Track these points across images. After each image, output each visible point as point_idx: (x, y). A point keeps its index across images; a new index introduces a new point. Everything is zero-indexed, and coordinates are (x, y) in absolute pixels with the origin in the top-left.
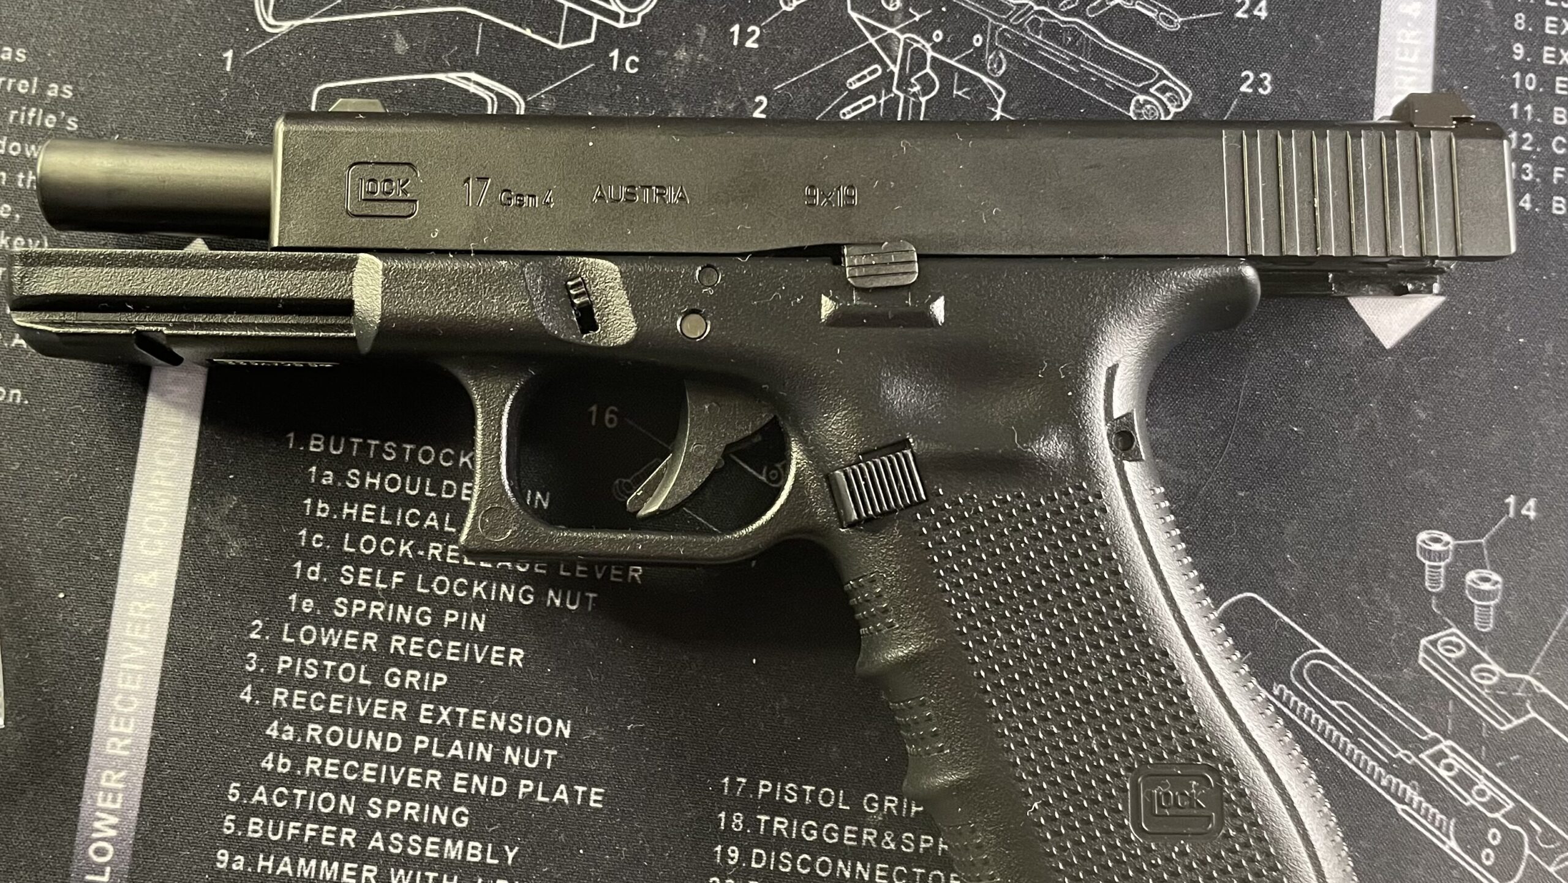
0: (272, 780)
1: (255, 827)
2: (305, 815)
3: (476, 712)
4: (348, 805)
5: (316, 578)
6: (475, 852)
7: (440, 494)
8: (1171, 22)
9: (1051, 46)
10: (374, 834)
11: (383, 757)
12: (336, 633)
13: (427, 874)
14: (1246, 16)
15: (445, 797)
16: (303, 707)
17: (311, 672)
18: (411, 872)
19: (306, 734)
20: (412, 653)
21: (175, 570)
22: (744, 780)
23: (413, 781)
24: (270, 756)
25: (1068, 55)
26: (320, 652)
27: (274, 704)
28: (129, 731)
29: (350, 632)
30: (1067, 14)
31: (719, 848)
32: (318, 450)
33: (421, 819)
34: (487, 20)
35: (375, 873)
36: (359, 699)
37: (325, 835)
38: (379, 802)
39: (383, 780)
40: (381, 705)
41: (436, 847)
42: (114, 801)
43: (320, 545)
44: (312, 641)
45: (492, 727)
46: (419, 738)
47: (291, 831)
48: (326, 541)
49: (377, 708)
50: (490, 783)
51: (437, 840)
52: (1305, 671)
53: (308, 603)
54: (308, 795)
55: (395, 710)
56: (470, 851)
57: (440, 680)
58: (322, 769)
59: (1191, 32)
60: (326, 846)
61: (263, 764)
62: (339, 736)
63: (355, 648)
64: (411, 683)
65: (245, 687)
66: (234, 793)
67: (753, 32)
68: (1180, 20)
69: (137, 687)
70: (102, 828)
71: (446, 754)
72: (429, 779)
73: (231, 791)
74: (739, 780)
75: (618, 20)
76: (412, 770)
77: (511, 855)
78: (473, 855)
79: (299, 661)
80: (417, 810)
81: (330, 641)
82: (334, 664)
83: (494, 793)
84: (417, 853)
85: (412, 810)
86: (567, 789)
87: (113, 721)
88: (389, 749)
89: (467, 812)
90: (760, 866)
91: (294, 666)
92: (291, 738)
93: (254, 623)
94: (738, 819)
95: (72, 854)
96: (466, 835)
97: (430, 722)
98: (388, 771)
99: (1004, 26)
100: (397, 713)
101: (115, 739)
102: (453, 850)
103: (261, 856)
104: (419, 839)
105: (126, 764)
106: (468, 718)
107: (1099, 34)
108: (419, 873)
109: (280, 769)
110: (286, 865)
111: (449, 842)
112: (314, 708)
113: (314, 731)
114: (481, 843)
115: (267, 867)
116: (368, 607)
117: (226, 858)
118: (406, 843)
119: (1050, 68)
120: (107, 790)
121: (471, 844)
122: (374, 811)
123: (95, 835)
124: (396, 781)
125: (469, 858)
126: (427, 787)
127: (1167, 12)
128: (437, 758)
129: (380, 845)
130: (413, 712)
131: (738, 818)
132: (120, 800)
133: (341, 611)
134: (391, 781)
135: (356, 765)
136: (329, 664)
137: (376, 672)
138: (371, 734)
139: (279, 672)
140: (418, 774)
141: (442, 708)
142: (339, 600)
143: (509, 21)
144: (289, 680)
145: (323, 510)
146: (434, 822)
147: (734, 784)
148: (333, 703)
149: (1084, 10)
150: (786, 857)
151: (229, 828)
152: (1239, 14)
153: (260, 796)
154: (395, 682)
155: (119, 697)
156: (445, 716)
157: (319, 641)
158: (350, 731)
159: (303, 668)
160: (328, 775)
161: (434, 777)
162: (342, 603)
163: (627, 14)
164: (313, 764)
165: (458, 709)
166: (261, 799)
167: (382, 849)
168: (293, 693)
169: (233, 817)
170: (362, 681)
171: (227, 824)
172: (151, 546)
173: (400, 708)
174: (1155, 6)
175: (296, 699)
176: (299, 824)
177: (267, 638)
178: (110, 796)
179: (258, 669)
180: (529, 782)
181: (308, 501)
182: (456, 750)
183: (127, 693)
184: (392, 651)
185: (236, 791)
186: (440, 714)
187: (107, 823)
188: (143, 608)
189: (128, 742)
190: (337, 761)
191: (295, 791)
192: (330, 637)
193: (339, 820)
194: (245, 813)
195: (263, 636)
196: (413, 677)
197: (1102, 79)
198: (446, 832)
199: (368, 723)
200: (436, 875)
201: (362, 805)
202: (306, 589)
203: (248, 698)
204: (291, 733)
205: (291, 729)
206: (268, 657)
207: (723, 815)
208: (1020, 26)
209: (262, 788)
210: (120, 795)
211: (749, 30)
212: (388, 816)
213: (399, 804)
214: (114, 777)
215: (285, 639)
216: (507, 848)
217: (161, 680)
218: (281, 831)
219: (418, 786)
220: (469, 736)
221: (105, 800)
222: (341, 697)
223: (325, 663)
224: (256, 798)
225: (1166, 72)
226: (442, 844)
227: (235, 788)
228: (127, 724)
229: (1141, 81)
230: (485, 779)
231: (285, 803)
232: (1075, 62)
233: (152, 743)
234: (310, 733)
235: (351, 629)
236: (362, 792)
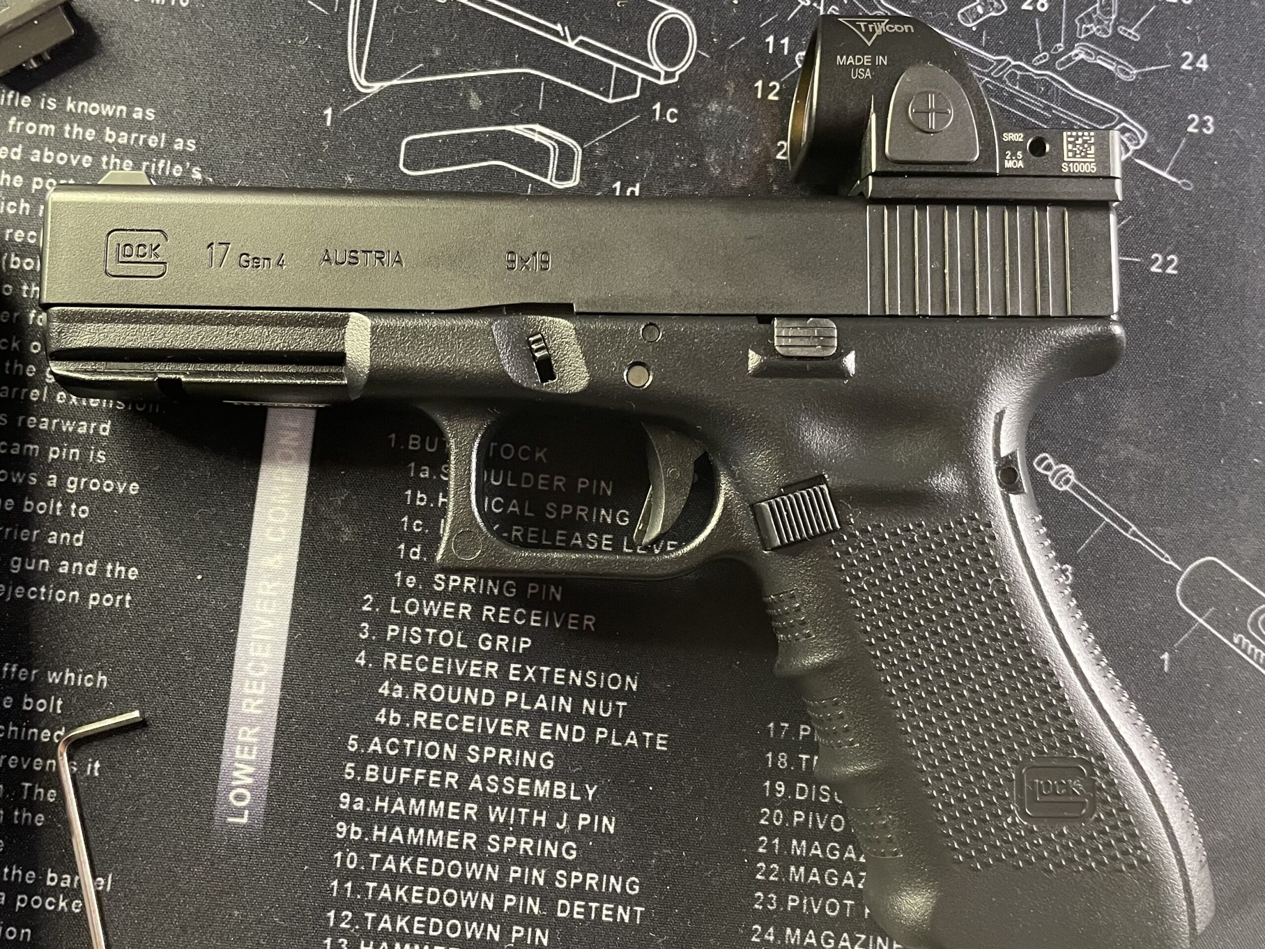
0: (384, 732)
1: (372, 773)
2: (414, 762)
3: (557, 670)
4: (450, 752)
5: (417, 557)
6: (560, 790)
7: (519, 483)
8: (1127, 74)
9: (1026, 95)
10: (473, 777)
11: (478, 710)
12: (436, 605)
13: (520, 810)
14: (1190, 68)
15: (533, 743)
16: (410, 669)
17: (416, 639)
18: (506, 809)
19: (413, 692)
20: (501, 621)
21: (297, 554)
22: (786, 725)
23: (505, 730)
24: (383, 711)
25: (1041, 103)
26: (424, 621)
27: (385, 666)
28: (261, 692)
29: (447, 603)
30: (1039, 68)
31: (767, 784)
32: (416, 448)
33: (513, 764)
34: (547, 80)
35: (475, 810)
36: (457, 661)
37: (432, 779)
38: (477, 748)
39: (479, 730)
40: (476, 665)
41: (527, 787)
42: (250, 753)
43: (419, 530)
44: (415, 612)
45: (570, 682)
46: (509, 693)
47: (403, 776)
48: (424, 526)
49: (473, 668)
50: (571, 731)
51: (528, 780)
52: (1259, 623)
53: (411, 579)
54: (417, 744)
55: (488, 669)
56: (556, 790)
57: (525, 643)
58: (427, 721)
59: (1142, 83)
60: (433, 788)
61: (377, 719)
62: (440, 693)
63: (452, 617)
64: (501, 646)
65: (360, 652)
66: (353, 744)
67: (774, 87)
68: (1135, 72)
69: (267, 655)
70: (241, 777)
71: (533, 706)
72: (519, 728)
73: (351, 742)
74: (782, 724)
75: (659, 78)
76: (504, 721)
77: (591, 793)
78: (558, 793)
79: (405, 629)
80: (510, 755)
81: (431, 612)
82: (435, 631)
83: (575, 740)
84: (511, 792)
85: (505, 754)
86: (637, 734)
87: (247, 684)
88: (484, 703)
89: (552, 756)
90: (802, 798)
91: (401, 633)
92: (400, 695)
93: (365, 598)
94: (783, 759)
95: (215, 799)
96: (551, 776)
97: (518, 679)
98: (484, 721)
99: (987, 79)
100: (490, 672)
101: (250, 700)
102: (542, 789)
103: (378, 798)
104: (512, 780)
105: (259, 719)
106: (550, 674)
107: (1067, 84)
108: (513, 809)
109: (391, 723)
110: (399, 805)
111: (538, 782)
112: (419, 669)
113: (419, 689)
114: (565, 782)
115: (383, 807)
116: (463, 582)
117: (348, 800)
118: (501, 784)
119: (1027, 114)
120: (243, 744)
121: (557, 783)
122: (473, 757)
123: (234, 783)
124: (491, 731)
125: (555, 796)
126: (517, 735)
127: (1125, 65)
128: (526, 711)
129: (479, 785)
130: (503, 671)
131: (783, 757)
132: (255, 752)
133: (439, 585)
134: (487, 730)
135: (456, 717)
136: (431, 631)
137: (470, 638)
138: (468, 691)
139: (388, 639)
140: (509, 724)
141: (528, 668)
142: (438, 576)
143: (567, 80)
144: (397, 645)
145: (422, 500)
146: (524, 765)
147: (778, 729)
148: (435, 665)
149: (1054, 64)
150: (825, 790)
151: (349, 774)
152: (1184, 67)
153: (375, 746)
154: (487, 646)
155: (250, 664)
156: (530, 674)
157: (421, 611)
158: (451, 688)
159: (409, 635)
160: (432, 727)
161: (523, 726)
162: (440, 579)
163: (666, 72)
164: (420, 717)
165: (541, 668)
166: (376, 748)
167: (481, 789)
168: (401, 657)
169: (353, 765)
170: (459, 645)
171: (347, 770)
172: (276, 534)
173: (492, 667)
174: (1113, 60)
175: (403, 662)
176: (409, 770)
177: (377, 610)
178: (246, 749)
179: (370, 636)
180: (604, 730)
181: (409, 492)
182: (541, 703)
183: (258, 660)
184: (484, 619)
185: (355, 742)
186: (527, 672)
187: (244, 772)
188: (269, 587)
189: (260, 702)
190: (440, 715)
191: (405, 741)
192: (430, 608)
193: (443, 765)
194: (362, 760)
195: (374, 609)
196: (502, 641)
197: (1071, 122)
198: (535, 773)
199: (465, 681)
200: (528, 810)
201: (462, 751)
202: (409, 567)
203: (363, 662)
204: (400, 692)
205: (400, 688)
206: (379, 626)
207: (770, 755)
208: (1000, 79)
209: (376, 739)
210: (255, 748)
211: (771, 84)
212: (485, 761)
213: (494, 750)
214: (250, 732)
215: (393, 611)
216: (587, 786)
217: (287, 648)
218: (394, 776)
219: (510, 734)
220: (552, 691)
221: (242, 752)
222: (442, 659)
223: (427, 630)
224: (372, 748)
225: (1125, 116)
226: (532, 784)
227: (353, 739)
228: (259, 686)
229: (1104, 124)
230: (567, 727)
231: (397, 751)
232: (1047, 108)
233: (281, 702)
234: (416, 690)
235: (449, 601)
236: (463, 741)
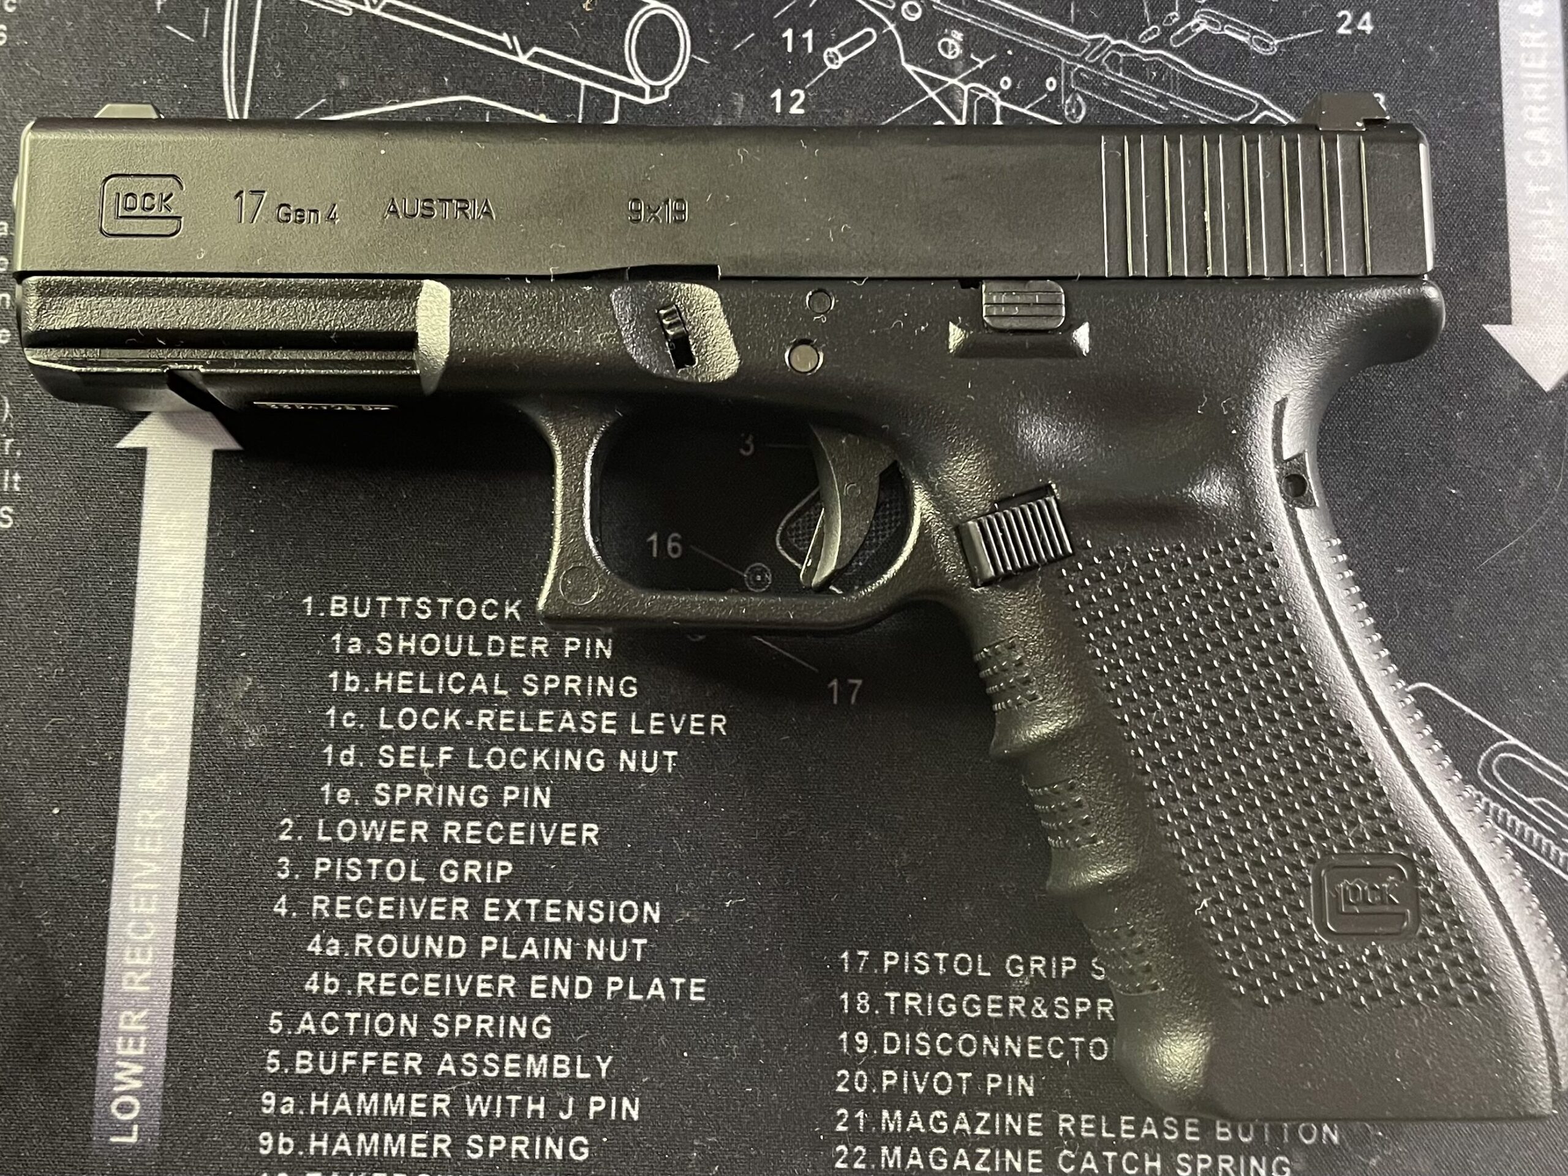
0: (318, 1004)
1: (303, 1062)
2: (361, 1042)
3: (549, 902)
4: (409, 1025)
5: (351, 763)
6: (562, 1066)
7: (485, 652)
8: (1267, 46)
9: (1134, 84)
10: (442, 1057)
11: (445, 966)
12: (379, 826)
13: (508, 1097)
14: (1349, 32)
15: (523, 1006)
16: (348, 916)
17: (354, 874)
18: (489, 1098)
19: (354, 946)
20: (469, 841)
21: (187, 769)
22: (866, 953)
23: (483, 990)
24: (315, 976)
25: (1154, 92)
26: (363, 849)
27: (314, 915)
28: (147, 962)
29: (394, 823)
30: (1148, 46)
31: (844, 1036)
32: (342, 615)
33: (496, 1034)
34: (494, 108)
35: (448, 1103)
36: (412, 900)
37: (386, 1063)
38: (446, 1018)
39: (447, 993)
40: (438, 904)
41: (517, 1065)
42: (136, 1046)
43: (352, 724)
44: (352, 838)
45: (569, 918)
46: (485, 939)
47: (346, 1062)
48: (358, 720)
49: (434, 909)
50: (572, 983)
51: (517, 1056)
52: (1493, 767)
53: (344, 793)
54: (363, 1017)
55: (455, 908)
56: (556, 1066)
57: (504, 868)
58: (376, 986)
59: (1290, 54)
60: (388, 1076)
61: (307, 987)
62: (391, 946)
63: (402, 840)
64: (471, 876)
65: (279, 897)
66: (275, 1024)
67: (797, 96)
68: (1276, 42)
69: (153, 910)
70: (125, 1080)
71: (519, 955)
72: (501, 985)
73: (273, 1021)
74: (860, 953)
75: (643, 96)
76: (480, 977)
77: (604, 1067)
78: (560, 1071)
79: (339, 862)
80: (491, 1024)
81: (373, 835)
82: (380, 861)
83: (578, 996)
84: (495, 1074)
85: (484, 1024)
86: (663, 982)
87: (128, 953)
88: (451, 955)
89: (548, 1020)
90: (894, 1052)
91: (334, 867)
92: (337, 953)
93: (283, 823)
94: (863, 1001)
95: (92, 1113)
96: (549, 1048)
97: (496, 918)
98: (453, 981)
99: (1079, 66)
100: (458, 913)
101: (132, 974)
102: (536, 1066)
103: (314, 1095)
104: (496, 1057)
105: (146, 1001)
106: (540, 909)
107: (1187, 65)
108: (499, 1097)
109: (327, 991)
110: (343, 1103)
111: (531, 1058)
112: (361, 915)
113: (362, 942)
114: (568, 1055)
115: (321, 1108)
116: (414, 792)
117: (273, 1102)
118: (481, 1064)
119: (1136, 108)
120: (127, 1035)
121: (557, 1057)
122: (441, 1030)
123: (117, 1089)
124: (463, 992)
125: (556, 1075)
126: (500, 995)
127: (1262, 35)
128: (510, 961)
129: (451, 1068)
130: (476, 909)
131: (863, 997)
132: (143, 1045)
133: (382, 798)
134: (458, 992)
135: (415, 977)
136: (375, 862)
137: (429, 869)
138: (429, 940)
139: (317, 876)
140: (488, 981)
141: (509, 902)
142: (379, 786)
143: (520, 107)
144: (330, 885)
145: (352, 683)
146: (511, 1035)
147: (855, 960)
148: (383, 908)
149: (1168, 40)
150: (922, 1039)
151: (273, 1066)
152: (1342, 31)
153: (307, 1025)
154: (452, 876)
155: (131, 925)
156: (513, 911)
157: (360, 836)
158: (405, 938)
159: (344, 870)
160: (383, 993)
161: (507, 983)
162: (383, 789)
163: (652, 87)
164: (365, 981)
165: (528, 901)
166: (308, 1027)
167: (454, 1073)
168: (335, 900)
169: (276, 1052)
170: (414, 878)
171: (270, 1061)
172: (157, 744)
173: (460, 906)
174: (1246, 29)
175: (339, 907)
176: (354, 1054)
177: (300, 838)
178: (131, 1041)
179: (291, 875)
180: (618, 979)
181: (335, 675)
182: (530, 950)
183: (141, 918)
184: (446, 840)
185: (278, 1021)
186: (508, 908)
187: (129, 1073)
188: (152, 817)
189: (147, 975)
190: (392, 975)
191: (347, 1015)
192: (372, 831)
193: (401, 1044)
194: (289, 1045)
195: (295, 837)
196: (472, 868)
197: (1195, 116)
198: (525, 1046)
199: (425, 927)
200: (520, 1098)
201: (425, 1023)
202: (340, 776)
203: (283, 911)
204: (336, 947)
205: (336, 942)
206: (303, 858)
207: (845, 996)
208: (1097, 65)
209: (308, 1015)
210: (143, 1039)
211: (793, 94)
212: (457, 1034)
213: (468, 1018)
214: (135, 1018)
215: (321, 838)
216: (599, 1058)
217: (180, 899)
218: (334, 1063)
219: (489, 995)
220: (543, 931)
221: (125, 1046)
222: (392, 899)
223: (370, 861)
224: (303, 1026)
225: (1266, 101)
226: (523, 1061)
227: (276, 1017)
228: (144, 955)
229: (1239, 114)
230: (567, 979)
231: (336, 1029)
232: (1162, 99)
233: (174, 974)
234: (358, 944)
235: (397, 818)
236: (424, 1009)
